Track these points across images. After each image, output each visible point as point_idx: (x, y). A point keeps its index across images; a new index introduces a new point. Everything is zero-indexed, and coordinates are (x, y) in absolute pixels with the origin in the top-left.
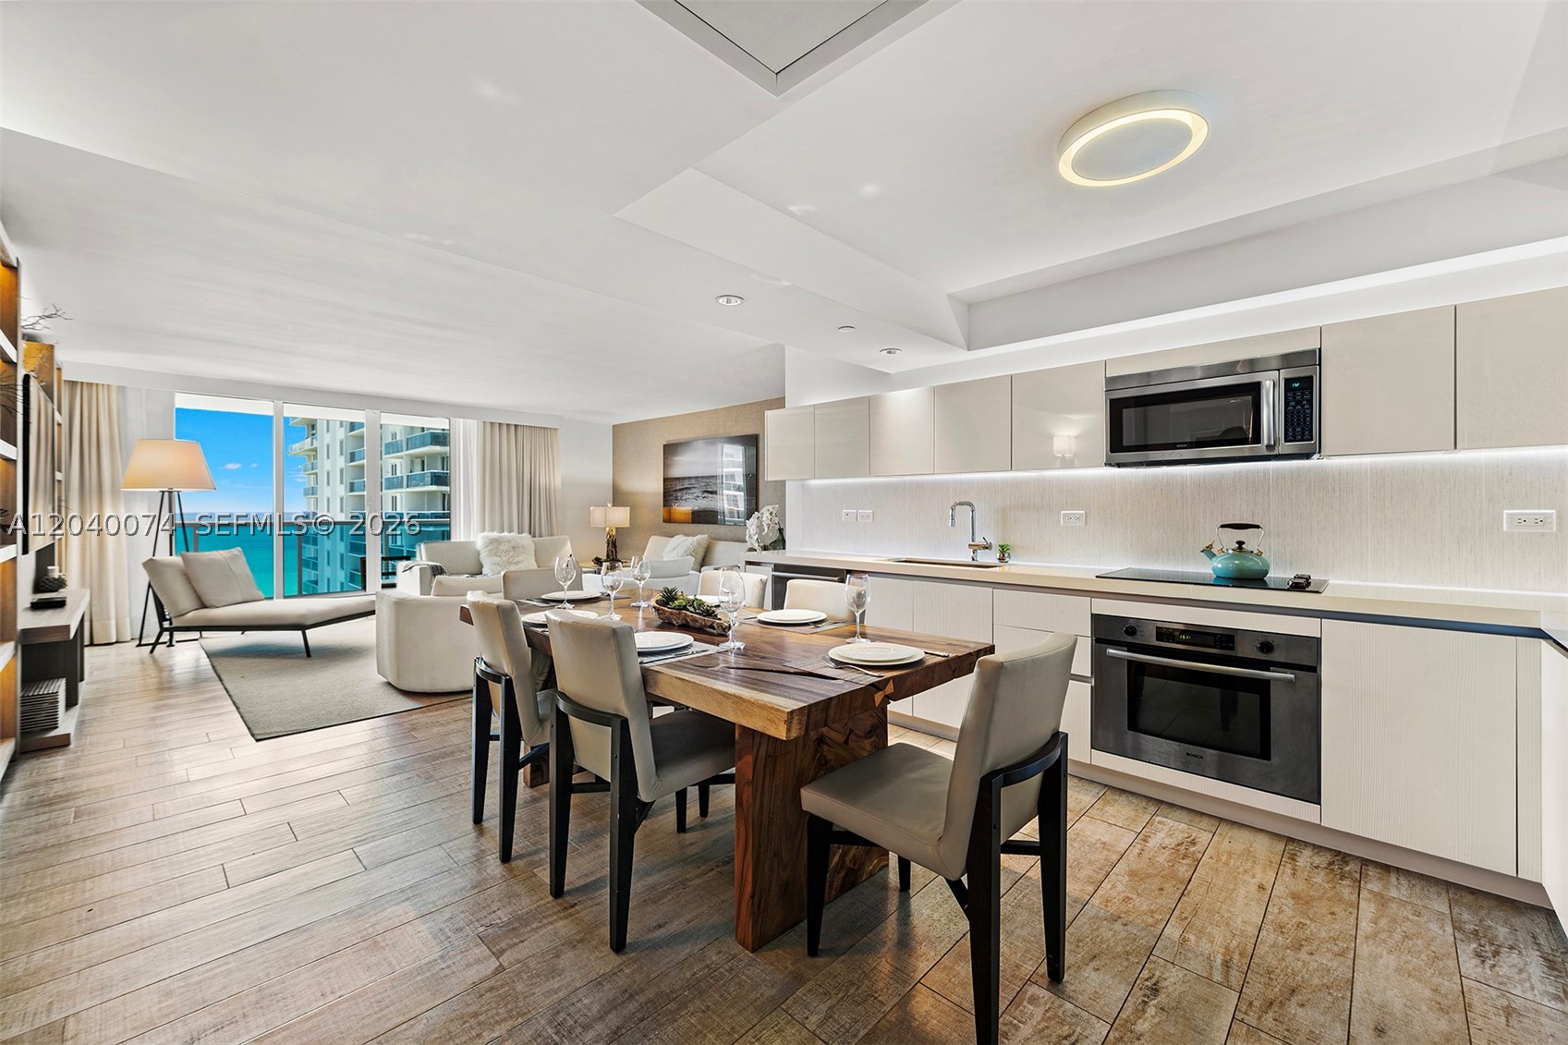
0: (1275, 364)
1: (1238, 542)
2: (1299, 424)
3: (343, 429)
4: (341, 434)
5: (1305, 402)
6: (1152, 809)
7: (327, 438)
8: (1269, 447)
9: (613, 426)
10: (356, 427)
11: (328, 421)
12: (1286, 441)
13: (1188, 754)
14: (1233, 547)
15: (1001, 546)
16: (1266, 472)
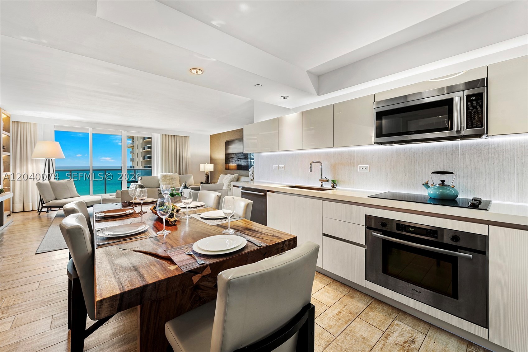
0: (462, 88)
1: (441, 181)
2: (474, 119)
3: (141, 140)
4: (141, 141)
5: (478, 107)
6: (394, 315)
7: (137, 143)
8: (458, 131)
9: (210, 136)
10: (145, 139)
11: (137, 137)
12: (467, 128)
13: (413, 290)
14: (439, 183)
15: (333, 181)
16: (457, 147)
